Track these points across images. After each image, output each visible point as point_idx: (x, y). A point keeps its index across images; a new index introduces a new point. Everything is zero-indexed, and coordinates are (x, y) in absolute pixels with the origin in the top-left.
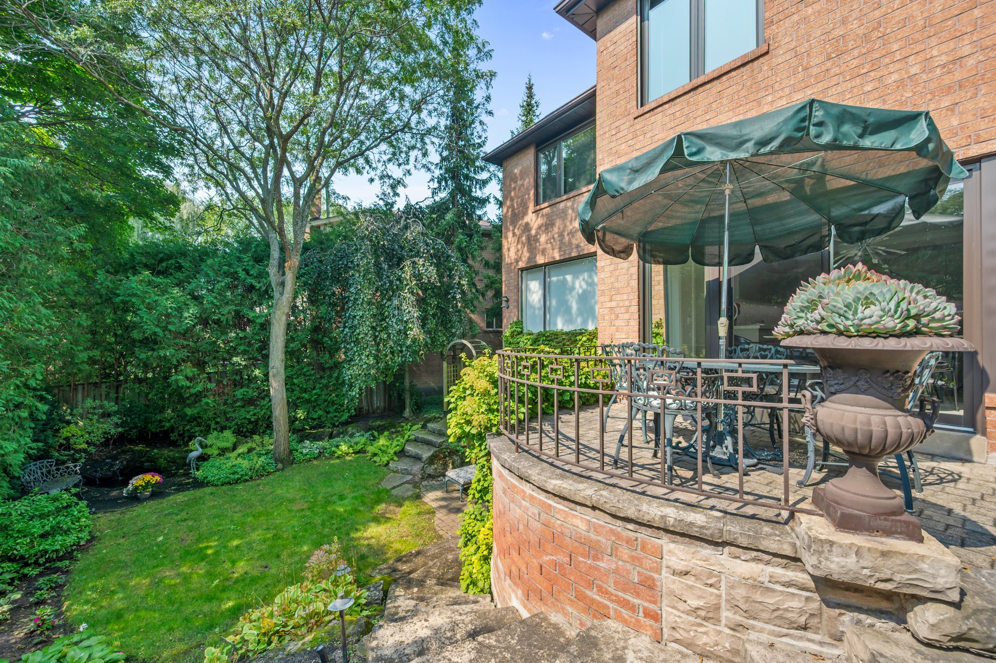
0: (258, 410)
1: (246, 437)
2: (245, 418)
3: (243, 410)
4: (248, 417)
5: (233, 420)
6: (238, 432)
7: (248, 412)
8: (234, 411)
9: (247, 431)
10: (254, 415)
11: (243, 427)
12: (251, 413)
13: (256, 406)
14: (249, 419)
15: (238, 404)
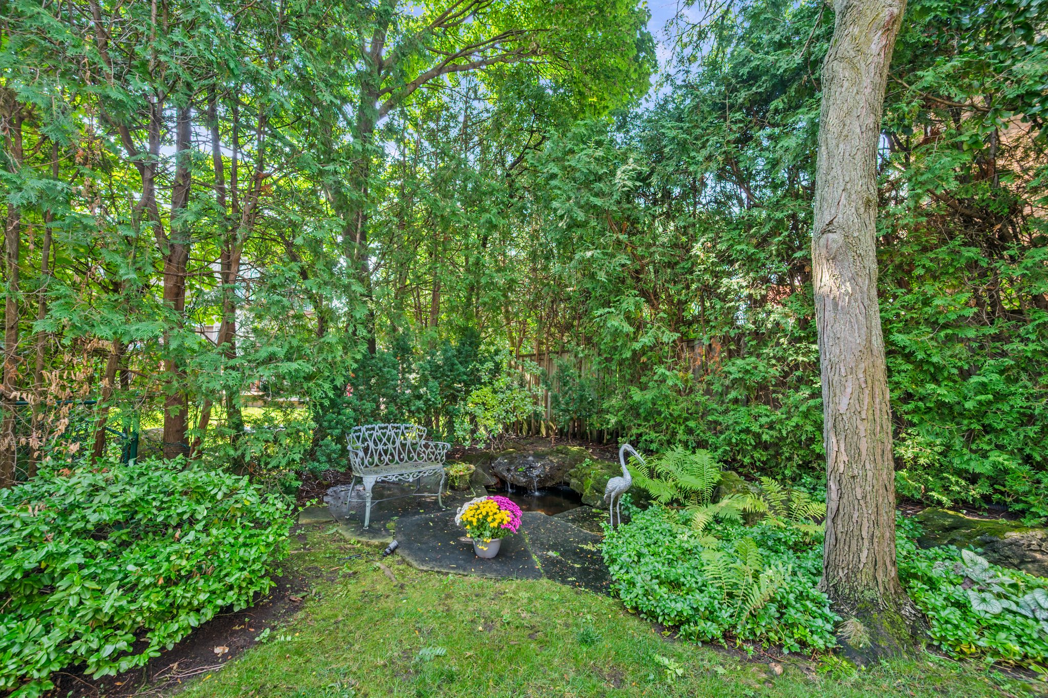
0: (779, 414)
1: (749, 478)
2: (747, 431)
3: (743, 409)
4: (755, 428)
5: (721, 433)
6: (730, 464)
7: (756, 418)
8: (726, 412)
9: (753, 464)
10: (771, 427)
11: (744, 453)
12: (763, 420)
13: (776, 405)
14: (758, 436)
15: (733, 394)
